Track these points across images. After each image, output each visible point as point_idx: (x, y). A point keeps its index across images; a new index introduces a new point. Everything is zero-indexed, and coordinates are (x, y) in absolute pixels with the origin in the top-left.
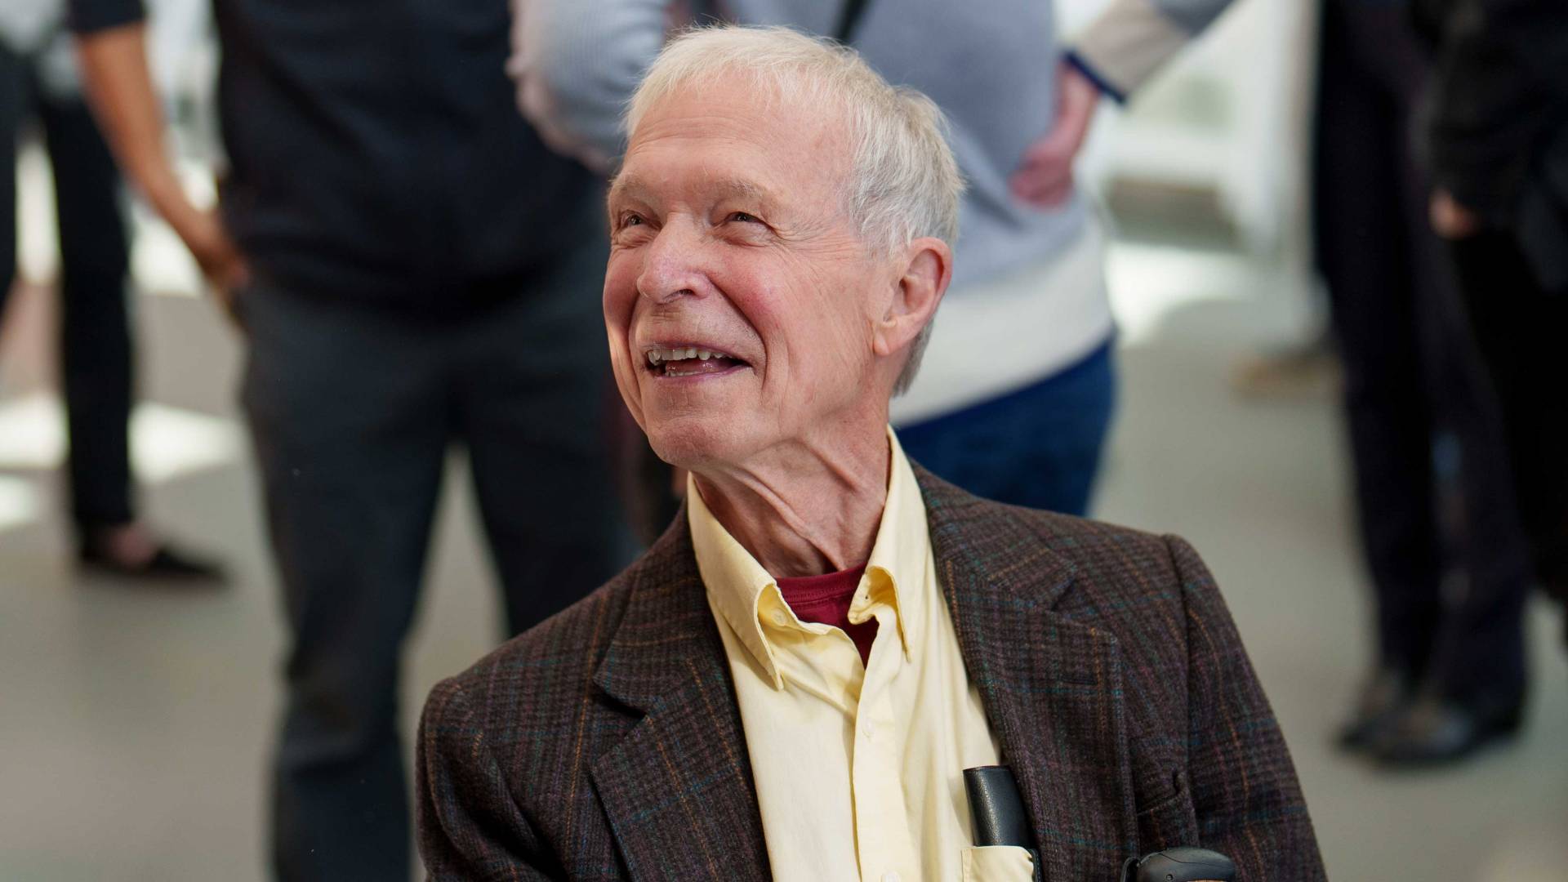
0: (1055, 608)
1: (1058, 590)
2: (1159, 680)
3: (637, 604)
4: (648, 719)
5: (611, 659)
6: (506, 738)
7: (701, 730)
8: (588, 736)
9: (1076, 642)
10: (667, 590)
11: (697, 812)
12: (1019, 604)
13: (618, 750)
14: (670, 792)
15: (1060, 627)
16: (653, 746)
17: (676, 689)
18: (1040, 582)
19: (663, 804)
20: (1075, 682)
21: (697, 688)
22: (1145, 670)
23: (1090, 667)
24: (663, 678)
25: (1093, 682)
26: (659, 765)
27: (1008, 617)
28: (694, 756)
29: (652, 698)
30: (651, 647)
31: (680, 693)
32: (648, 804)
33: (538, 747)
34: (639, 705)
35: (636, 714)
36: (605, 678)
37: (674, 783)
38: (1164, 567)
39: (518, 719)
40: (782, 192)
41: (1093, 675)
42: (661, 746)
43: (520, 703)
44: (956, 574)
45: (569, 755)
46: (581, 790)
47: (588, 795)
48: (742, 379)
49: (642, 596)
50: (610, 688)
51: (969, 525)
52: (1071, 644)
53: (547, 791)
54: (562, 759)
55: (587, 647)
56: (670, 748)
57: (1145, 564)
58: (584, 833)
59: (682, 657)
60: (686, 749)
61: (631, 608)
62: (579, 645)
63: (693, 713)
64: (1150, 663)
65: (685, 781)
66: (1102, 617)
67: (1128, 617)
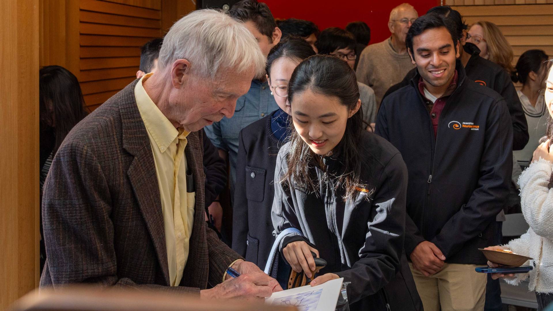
4: (136, 158)
7: (147, 160)
10: (133, 121)
16: (138, 165)
17: (141, 150)
19: (142, 181)
21: (146, 149)
24: (138, 146)
28: (147, 168)
29: (136, 152)
30: (132, 137)
33: (111, 167)
34: (134, 154)
35: (133, 157)
37: (143, 175)
43: (104, 153)
49: (125, 121)
50: (127, 149)
53: (116, 181)
54: (118, 170)
56: (141, 166)
58: (125, 192)
59: (142, 141)
60: (145, 166)
61: (124, 125)
63: (145, 156)
65: (145, 175)
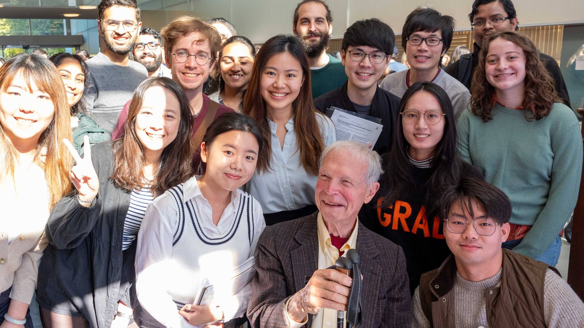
0: (373, 259)
1: (375, 255)
2: (388, 276)
3: (305, 225)
4: (302, 246)
5: (298, 234)
6: (277, 239)
7: (311, 252)
8: (291, 245)
9: (375, 266)
10: (311, 224)
11: (307, 266)
12: (367, 256)
13: (296, 250)
14: (303, 261)
15: (373, 263)
16: (302, 252)
18: (372, 253)
19: (301, 262)
20: (373, 274)
21: (312, 244)
22: (386, 274)
23: (376, 272)
24: (306, 240)
25: (376, 275)
26: (302, 255)
27: (365, 258)
28: (309, 256)
29: (303, 243)
30: (306, 234)
31: (309, 244)
32: (299, 262)
33: (282, 243)
34: (301, 243)
35: (301, 245)
36: (296, 237)
37: (304, 259)
38: (396, 254)
39: (280, 237)
40: (355, 178)
41: (376, 273)
42: (303, 252)
43: (281, 234)
44: (359, 246)
45: (287, 247)
46: (288, 254)
47: (289, 255)
48: (342, 209)
49: (306, 223)
50: (296, 238)
51: (364, 237)
52: (374, 267)
53: (282, 251)
55: (294, 229)
56: (305, 253)
57: (392, 253)
58: (286, 261)
59: (310, 237)
60: (307, 254)
61: (304, 225)
62: (293, 228)
63: (310, 248)
64: (387, 273)
65: (306, 260)
66: (381, 262)
67: (386, 263)
